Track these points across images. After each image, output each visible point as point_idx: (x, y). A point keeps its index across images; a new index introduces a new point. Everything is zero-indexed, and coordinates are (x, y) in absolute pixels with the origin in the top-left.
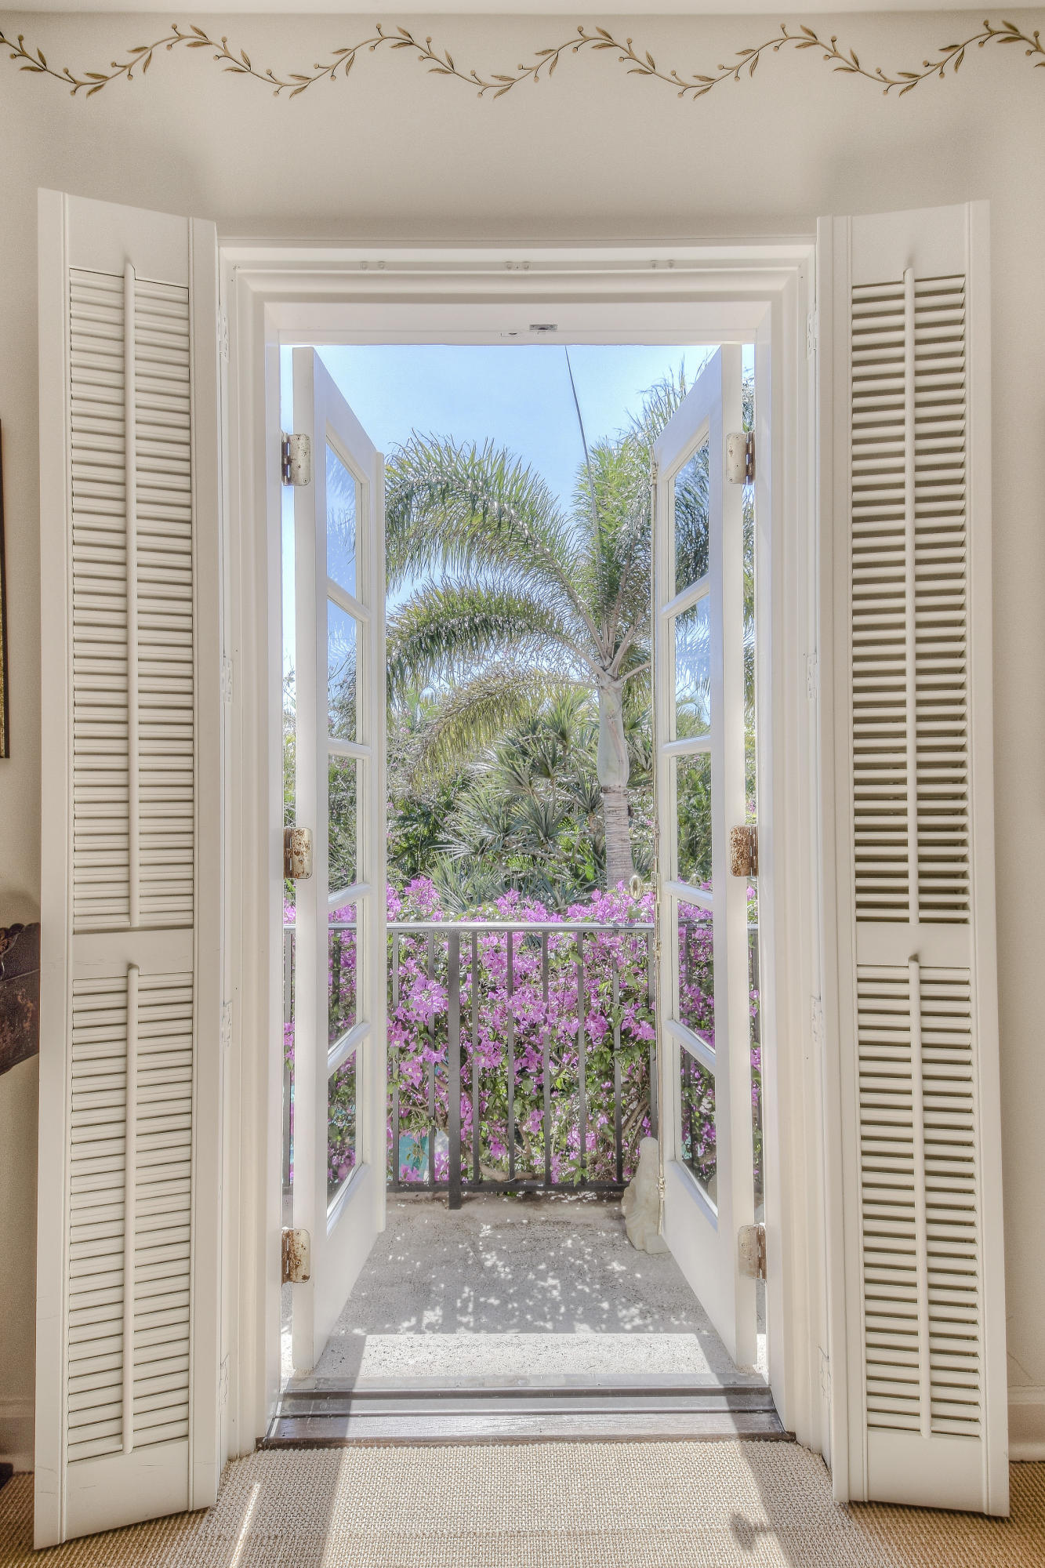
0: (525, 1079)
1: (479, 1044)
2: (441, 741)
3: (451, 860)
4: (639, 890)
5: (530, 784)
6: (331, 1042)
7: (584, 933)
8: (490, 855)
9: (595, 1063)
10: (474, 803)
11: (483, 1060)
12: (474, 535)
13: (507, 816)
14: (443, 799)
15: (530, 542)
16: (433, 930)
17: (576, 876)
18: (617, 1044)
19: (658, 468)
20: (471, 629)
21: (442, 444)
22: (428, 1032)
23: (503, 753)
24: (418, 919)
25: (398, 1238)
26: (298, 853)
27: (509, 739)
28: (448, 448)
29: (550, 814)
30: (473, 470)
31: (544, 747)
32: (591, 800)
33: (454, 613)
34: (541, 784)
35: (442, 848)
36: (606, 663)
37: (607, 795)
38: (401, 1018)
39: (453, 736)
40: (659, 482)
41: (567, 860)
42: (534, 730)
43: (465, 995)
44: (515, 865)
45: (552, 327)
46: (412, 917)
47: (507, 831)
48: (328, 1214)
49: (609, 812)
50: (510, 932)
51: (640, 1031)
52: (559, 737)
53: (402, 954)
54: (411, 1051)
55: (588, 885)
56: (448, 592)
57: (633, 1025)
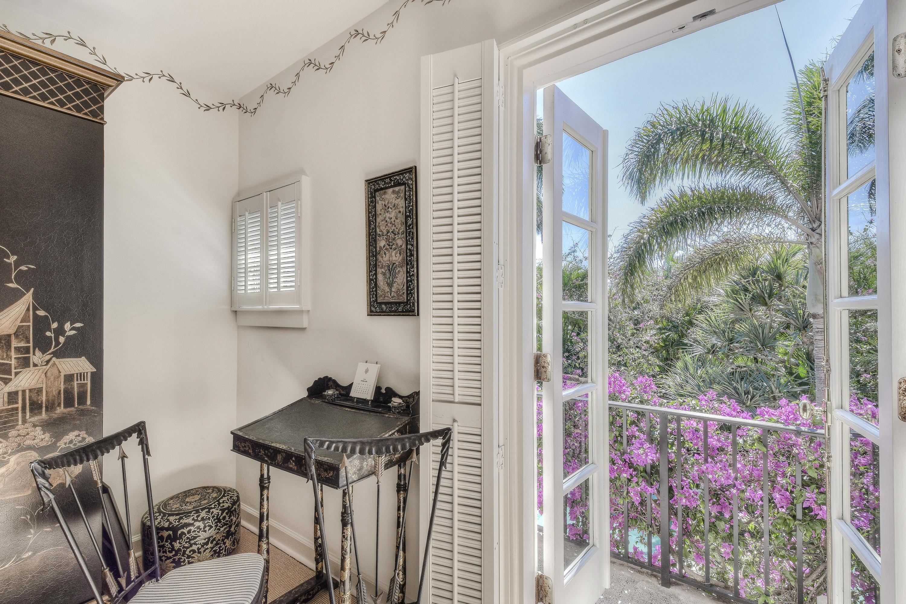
0: (719, 520)
1: (682, 488)
2: (682, 284)
3: (690, 356)
4: (808, 412)
5: (751, 310)
6: (565, 476)
7: (769, 431)
8: (720, 355)
9: (779, 524)
10: (707, 323)
11: (684, 501)
12: (704, 156)
13: (731, 331)
14: (687, 318)
15: (747, 152)
16: (652, 411)
17: (791, 373)
18: (799, 515)
19: (829, 83)
20: (699, 215)
21: (680, 106)
22: (646, 472)
23: (729, 290)
24: (641, 402)
25: (626, 592)
26: (543, 367)
27: (734, 281)
28: (685, 106)
29: (766, 331)
30: (702, 116)
31: (762, 286)
32: (803, 322)
33: (687, 207)
34: (761, 311)
35: (686, 349)
36: (815, 226)
37: (816, 320)
38: (627, 460)
39: (690, 281)
40: (829, 93)
41: (783, 362)
42: (754, 274)
43: (673, 455)
44: (740, 362)
45: (712, 12)
46: (637, 400)
47: (731, 341)
48: (565, 574)
49: (818, 332)
50: (705, 421)
51: (820, 512)
52: (775, 278)
53: (629, 422)
54: (634, 482)
55: (800, 381)
56: (683, 194)
57: (814, 506)
